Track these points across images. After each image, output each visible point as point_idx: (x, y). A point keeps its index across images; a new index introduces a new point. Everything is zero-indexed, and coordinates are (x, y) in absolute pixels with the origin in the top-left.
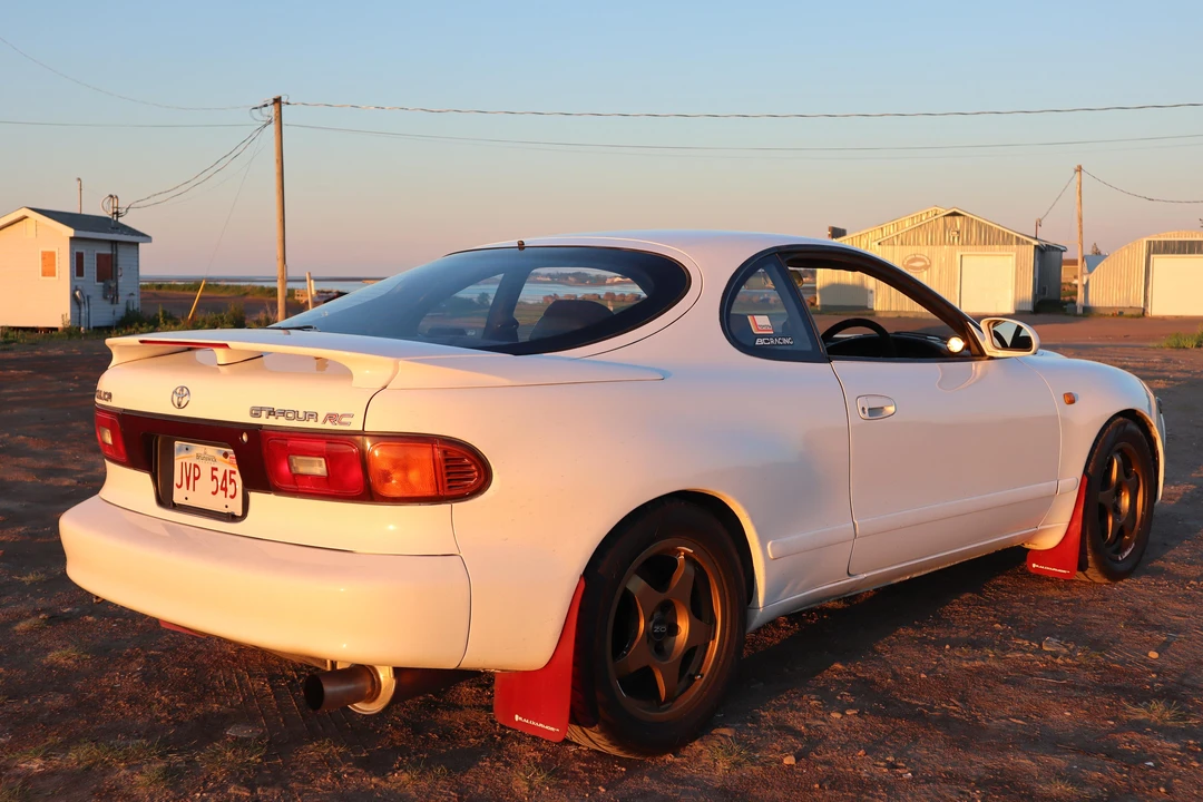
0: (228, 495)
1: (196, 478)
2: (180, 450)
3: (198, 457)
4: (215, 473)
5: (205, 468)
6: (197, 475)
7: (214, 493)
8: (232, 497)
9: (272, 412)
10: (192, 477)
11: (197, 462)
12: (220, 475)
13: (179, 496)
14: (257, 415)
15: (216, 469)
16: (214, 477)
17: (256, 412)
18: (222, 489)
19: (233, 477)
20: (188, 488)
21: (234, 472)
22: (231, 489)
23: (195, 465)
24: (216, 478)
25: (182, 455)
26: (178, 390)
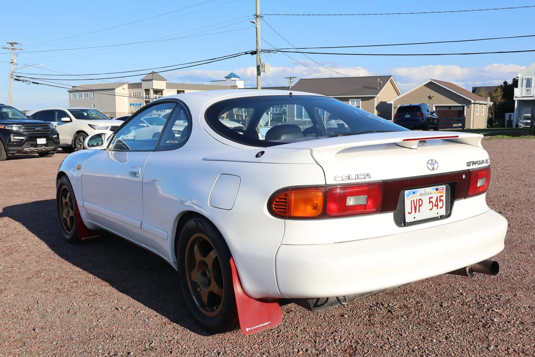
0: (439, 207)
1: (420, 206)
2: (409, 195)
3: (421, 195)
4: (431, 200)
5: (426, 200)
6: (420, 204)
7: (431, 210)
8: (441, 208)
9: (474, 163)
10: (417, 206)
11: (420, 198)
12: (434, 200)
13: (409, 219)
14: (469, 165)
15: (432, 198)
16: (430, 202)
17: (468, 164)
18: (435, 206)
19: (441, 198)
20: (415, 212)
21: (442, 196)
22: (440, 204)
23: (420, 200)
24: (432, 202)
25: (411, 196)
26: (430, 162)
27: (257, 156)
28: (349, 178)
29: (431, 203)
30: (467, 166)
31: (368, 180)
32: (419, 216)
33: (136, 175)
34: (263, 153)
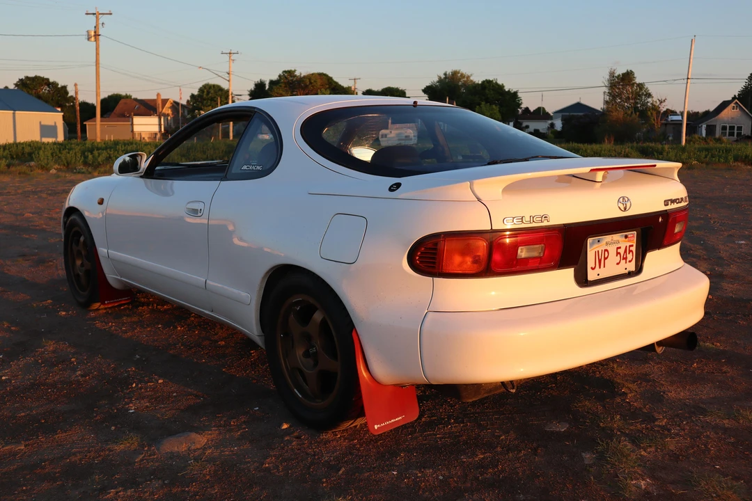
0: (628, 260)
1: (605, 259)
2: (592, 244)
3: (607, 244)
4: (619, 251)
5: (612, 249)
6: (606, 256)
7: (618, 264)
8: (630, 261)
9: (673, 201)
10: (601, 260)
11: (606, 248)
12: (622, 251)
13: (592, 276)
14: (667, 205)
15: (620, 248)
16: (618, 253)
17: (666, 203)
18: (624, 259)
19: (631, 248)
20: (600, 267)
21: (632, 246)
22: (629, 257)
23: (606, 250)
24: (619, 253)
25: (595, 246)
26: (621, 200)
27: (391, 189)
28: (522, 221)
29: (619, 255)
30: (665, 205)
31: (545, 223)
32: (604, 273)
33: (197, 214)
34: (398, 185)
